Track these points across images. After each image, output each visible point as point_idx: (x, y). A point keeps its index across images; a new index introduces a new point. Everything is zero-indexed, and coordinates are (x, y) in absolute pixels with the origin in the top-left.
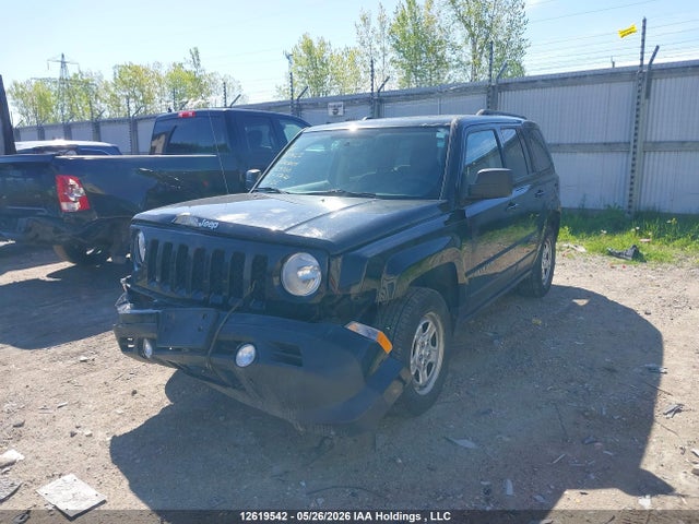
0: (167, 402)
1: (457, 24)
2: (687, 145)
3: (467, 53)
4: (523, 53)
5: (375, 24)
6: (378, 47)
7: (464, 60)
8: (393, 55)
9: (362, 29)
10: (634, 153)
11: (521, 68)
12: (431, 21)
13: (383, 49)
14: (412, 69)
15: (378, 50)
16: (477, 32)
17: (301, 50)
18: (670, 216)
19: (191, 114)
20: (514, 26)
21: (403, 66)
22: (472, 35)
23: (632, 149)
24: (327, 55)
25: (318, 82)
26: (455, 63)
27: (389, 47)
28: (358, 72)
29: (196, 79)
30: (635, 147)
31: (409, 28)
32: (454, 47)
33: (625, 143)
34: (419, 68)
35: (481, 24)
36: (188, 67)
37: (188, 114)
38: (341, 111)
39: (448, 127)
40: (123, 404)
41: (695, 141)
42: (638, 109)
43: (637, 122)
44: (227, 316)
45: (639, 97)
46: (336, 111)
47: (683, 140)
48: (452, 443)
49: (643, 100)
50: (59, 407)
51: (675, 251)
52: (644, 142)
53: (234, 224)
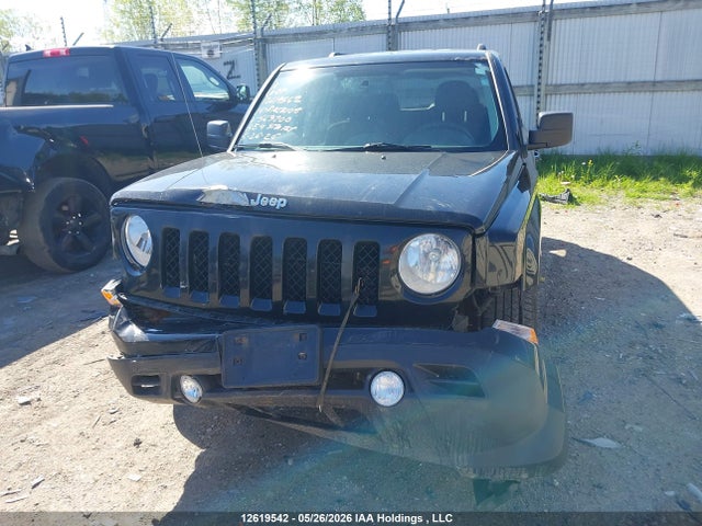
0: (196, 451)
2: (586, 87)
7: (304, 2)
10: (539, 96)
11: (362, 13)
14: (249, 11)
18: (586, 158)
19: (63, 52)
21: (241, 8)
23: (536, 93)
26: (296, 5)
30: (539, 90)
33: (528, 86)
34: (257, 9)
37: (58, 53)
38: (217, 53)
39: (485, 62)
40: (132, 465)
41: (594, 84)
42: (541, 52)
43: (540, 65)
44: (340, 334)
45: (542, 39)
46: (211, 53)
47: (582, 82)
48: (589, 444)
49: (545, 42)
50: (34, 487)
51: (596, 192)
52: (547, 85)
53: (313, 200)
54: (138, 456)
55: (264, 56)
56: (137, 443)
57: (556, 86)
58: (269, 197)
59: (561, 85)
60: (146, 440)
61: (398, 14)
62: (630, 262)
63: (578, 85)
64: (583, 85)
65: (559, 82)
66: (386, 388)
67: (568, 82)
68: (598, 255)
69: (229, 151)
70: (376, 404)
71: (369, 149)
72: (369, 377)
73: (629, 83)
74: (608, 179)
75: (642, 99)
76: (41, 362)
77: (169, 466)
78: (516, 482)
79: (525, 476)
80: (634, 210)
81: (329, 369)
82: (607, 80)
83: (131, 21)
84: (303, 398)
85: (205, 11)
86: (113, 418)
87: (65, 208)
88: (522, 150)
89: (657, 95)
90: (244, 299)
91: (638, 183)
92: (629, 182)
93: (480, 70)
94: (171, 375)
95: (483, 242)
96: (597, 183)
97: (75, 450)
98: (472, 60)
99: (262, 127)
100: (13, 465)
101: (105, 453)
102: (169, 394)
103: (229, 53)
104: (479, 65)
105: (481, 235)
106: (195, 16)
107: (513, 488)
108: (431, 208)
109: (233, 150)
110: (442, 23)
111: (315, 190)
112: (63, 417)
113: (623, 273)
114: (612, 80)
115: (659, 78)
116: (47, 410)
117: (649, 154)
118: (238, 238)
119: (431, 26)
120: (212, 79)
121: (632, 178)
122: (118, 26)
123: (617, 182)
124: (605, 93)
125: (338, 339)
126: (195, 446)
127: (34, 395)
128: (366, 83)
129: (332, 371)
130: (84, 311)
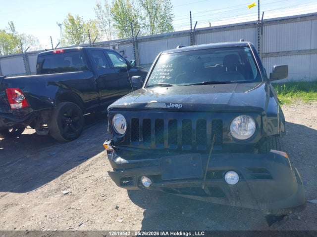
0: (142, 210)
1: (142, 8)
3: (147, 21)
4: (172, 20)
5: (103, 8)
6: (106, 19)
7: (146, 24)
8: (113, 22)
9: (98, 11)
11: (172, 27)
12: (130, 6)
13: (109, 20)
14: (123, 29)
15: (106, 20)
16: (151, 11)
17: (68, 22)
18: (282, 84)
19: (62, 51)
20: (167, 9)
21: (120, 28)
22: (149, 13)
24: (82, 23)
25: (78, 37)
26: (143, 25)
27: (111, 19)
28: (97, 31)
29: (14, 38)
31: (120, 10)
32: (142, 18)
34: (126, 28)
35: (152, 8)
36: (8, 31)
37: (59, 51)
38: (117, 47)
39: (248, 46)
40: (118, 216)
41: (283, 52)
42: (259, 40)
43: (259, 45)
44: (209, 157)
45: (259, 34)
46: (114, 48)
47: (278, 51)
48: (310, 202)
49: (260, 36)
50: (80, 226)
51: (289, 98)
52: (262, 54)
53: (193, 104)
54: (119, 213)
55: (137, 48)
56: (117, 208)
57: (266, 54)
58: (175, 104)
59: (269, 53)
60: (121, 207)
61: (195, 27)
62: (311, 127)
63: (276, 53)
64: (279, 52)
65: (267, 52)
66: (231, 177)
67: (272, 52)
68: (296, 125)
69: (143, 88)
70: (227, 184)
71: (204, 84)
72: (224, 173)
73: (299, 51)
74: (294, 92)
75: (305, 58)
76: (67, 177)
77: (133, 216)
78: (286, 215)
79: (291, 212)
80: (307, 105)
81: (206, 171)
82: (289, 50)
83: (73, 36)
84: (196, 183)
85: (104, 30)
86: (104, 198)
87: (65, 115)
88: (268, 81)
89: (312, 55)
90: (166, 145)
91: (308, 94)
92: (304, 93)
93: (247, 50)
94: (138, 177)
95: (264, 118)
96: (289, 94)
97: (92, 211)
98: (242, 46)
99: (157, 77)
100: (68, 218)
101: (105, 212)
102: (137, 184)
103: (123, 47)
104: (246, 48)
105: (264, 115)
106: (100, 33)
107: (286, 218)
108: (242, 105)
109: (145, 87)
110: (214, 30)
111: (193, 100)
112: (83, 199)
113: (309, 133)
114: (291, 50)
115: (312, 48)
116: (75, 196)
117: (311, 81)
118: (163, 121)
119: (209, 31)
120: (120, 59)
121: (305, 91)
122: (67, 38)
123: (298, 93)
124: (288, 55)
125: (209, 159)
126: (141, 208)
127: (69, 190)
128: (199, 58)
129: (208, 172)
130: (79, 157)
